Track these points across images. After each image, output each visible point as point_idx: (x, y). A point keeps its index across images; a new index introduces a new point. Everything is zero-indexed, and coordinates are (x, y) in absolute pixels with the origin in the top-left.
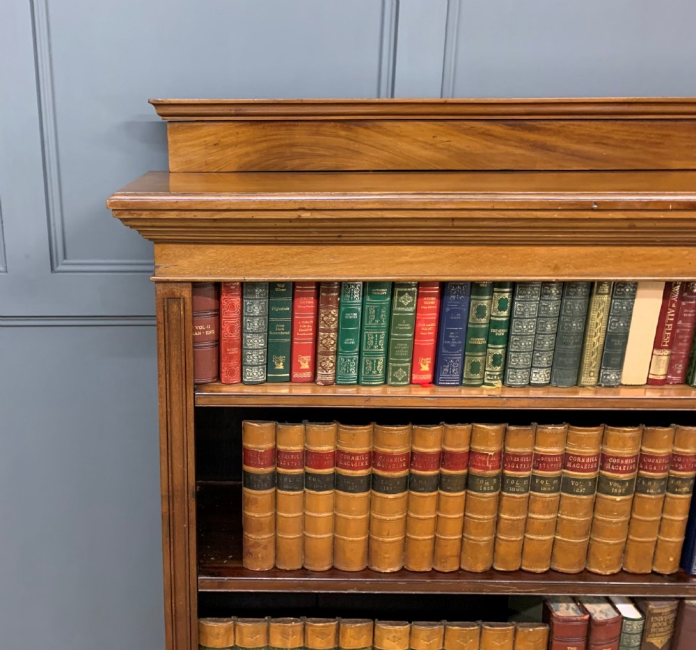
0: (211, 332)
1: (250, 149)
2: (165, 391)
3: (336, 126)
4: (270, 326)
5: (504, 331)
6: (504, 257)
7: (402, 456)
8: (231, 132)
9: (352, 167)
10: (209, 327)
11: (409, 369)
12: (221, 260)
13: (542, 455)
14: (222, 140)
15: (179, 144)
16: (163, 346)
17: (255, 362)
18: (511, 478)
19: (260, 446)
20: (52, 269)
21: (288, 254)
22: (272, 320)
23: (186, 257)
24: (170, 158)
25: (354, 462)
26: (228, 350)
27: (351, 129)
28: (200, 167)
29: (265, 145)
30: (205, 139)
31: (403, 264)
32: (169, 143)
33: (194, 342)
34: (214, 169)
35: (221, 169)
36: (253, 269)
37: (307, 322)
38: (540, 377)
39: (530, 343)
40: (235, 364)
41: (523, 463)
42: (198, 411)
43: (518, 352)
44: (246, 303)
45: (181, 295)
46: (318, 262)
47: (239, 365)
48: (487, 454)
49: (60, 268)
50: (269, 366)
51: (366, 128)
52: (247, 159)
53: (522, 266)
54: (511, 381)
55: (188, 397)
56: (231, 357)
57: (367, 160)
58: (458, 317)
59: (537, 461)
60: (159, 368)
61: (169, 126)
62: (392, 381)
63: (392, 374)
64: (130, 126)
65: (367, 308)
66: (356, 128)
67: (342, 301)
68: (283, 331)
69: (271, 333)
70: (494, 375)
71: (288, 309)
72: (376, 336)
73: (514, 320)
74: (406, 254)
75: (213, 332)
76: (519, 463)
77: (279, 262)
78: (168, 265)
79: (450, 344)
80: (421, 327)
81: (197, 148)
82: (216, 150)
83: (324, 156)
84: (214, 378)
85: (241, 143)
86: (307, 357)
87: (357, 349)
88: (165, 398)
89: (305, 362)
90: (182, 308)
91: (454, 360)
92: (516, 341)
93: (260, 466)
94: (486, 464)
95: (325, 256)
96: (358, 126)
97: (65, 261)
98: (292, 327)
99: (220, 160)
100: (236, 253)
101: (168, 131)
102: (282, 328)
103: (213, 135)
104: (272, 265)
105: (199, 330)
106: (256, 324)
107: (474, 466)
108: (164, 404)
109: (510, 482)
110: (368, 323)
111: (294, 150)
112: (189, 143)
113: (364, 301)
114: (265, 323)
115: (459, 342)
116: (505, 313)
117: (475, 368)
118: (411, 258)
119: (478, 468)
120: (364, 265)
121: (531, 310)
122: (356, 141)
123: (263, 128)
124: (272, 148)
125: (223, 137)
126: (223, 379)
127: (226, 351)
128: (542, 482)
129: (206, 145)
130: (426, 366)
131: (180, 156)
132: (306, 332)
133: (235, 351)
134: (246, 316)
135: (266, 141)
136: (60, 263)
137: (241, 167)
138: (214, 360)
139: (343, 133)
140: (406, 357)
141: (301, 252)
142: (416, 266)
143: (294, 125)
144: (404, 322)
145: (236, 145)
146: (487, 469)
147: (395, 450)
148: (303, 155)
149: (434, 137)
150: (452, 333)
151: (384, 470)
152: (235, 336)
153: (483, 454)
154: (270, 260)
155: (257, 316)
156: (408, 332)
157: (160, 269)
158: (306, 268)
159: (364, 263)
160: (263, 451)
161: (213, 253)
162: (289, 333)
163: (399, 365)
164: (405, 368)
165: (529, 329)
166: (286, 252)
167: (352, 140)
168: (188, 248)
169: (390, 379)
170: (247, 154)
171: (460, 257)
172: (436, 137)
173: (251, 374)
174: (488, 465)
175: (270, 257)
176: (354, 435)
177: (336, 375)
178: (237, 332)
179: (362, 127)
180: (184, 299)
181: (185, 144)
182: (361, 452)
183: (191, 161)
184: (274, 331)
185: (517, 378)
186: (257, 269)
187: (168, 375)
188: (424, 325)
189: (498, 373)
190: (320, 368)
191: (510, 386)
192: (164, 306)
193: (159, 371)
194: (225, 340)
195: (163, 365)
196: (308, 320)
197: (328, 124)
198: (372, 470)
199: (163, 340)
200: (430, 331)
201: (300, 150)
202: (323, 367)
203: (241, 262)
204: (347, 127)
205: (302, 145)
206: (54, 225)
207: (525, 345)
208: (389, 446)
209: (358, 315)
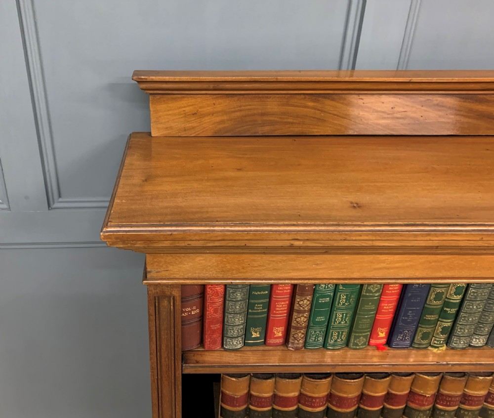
0: (196, 311)
1: (225, 117)
2: (156, 364)
3: (305, 98)
4: (250, 306)
5: (456, 309)
6: (474, 263)
7: (354, 398)
8: (208, 103)
9: (317, 132)
10: (194, 308)
11: (369, 336)
12: (210, 266)
13: (470, 396)
14: (200, 110)
15: (161, 113)
16: (154, 332)
17: (235, 334)
18: (441, 410)
19: (237, 394)
20: (49, 206)
21: (274, 261)
22: (252, 301)
23: (176, 264)
24: (152, 124)
25: (314, 403)
26: (212, 326)
27: (319, 100)
28: (179, 132)
29: (238, 114)
30: (184, 109)
31: (380, 269)
32: (152, 113)
33: (182, 322)
34: (191, 134)
35: (198, 134)
36: (240, 273)
37: (283, 303)
38: (479, 341)
39: (477, 318)
40: (217, 336)
41: (453, 401)
42: (185, 377)
43: (464, 325)
44: (229, 290)
45: (171, 293)
46: (300, 267)
47: (221, 336)
48: (426, 396)
49: (56, 205)
50: (246, 335)
51: (333, 100)
52: (221, 126)
53: (488, 270)
54: (455, 345)
55: (177, 368)
56: (214, 332)
57: (330, 127)
58: (418, 300)
59: (465, 399)
60: (150, 349)
61: (151, 97)
62: (353, 345)
63: (354, 341)
64: (113, 88)
65: (338, 295)
66: (324, 100)
67: (317, 289)
68: (261, 309)
69: (250, 311)
70: (440, 341)
71: (267, 292)
72: (344, 315)
73: (466, 302)
74: (384, 262)
75: (198, 311)
76: (450, 401)
77: (265, 268)
78: (159, 270)
79: (407, 319)
80: (384, 306)
81: (177, 117)
82: (194, 118)
83: (292, 123)
84: (198, 345)
85: (217, 112)
86: (281, 328)
87: (326, 324)
88: (156, 369)
89: (279, 332)
90: (172, 304)
91: (408, 331)
92: (465, 317)
93: (236, 406)
94: (423, 402)
95: (308, 263)
96: (325, 98)
97: (60, 200)
98: (269, 306)
99: (198, 126)
100: (224, 260)
101: (150, 102)
102: (260, 307)
103: (192, 105)
104: (257, 270)
105: (186, 312)
106: (238, 307)
107: (412, 402)
108: (156, 373)
109: (440, 413)
110: (338, 305)
111: (265, 118)
112: (170, 112)
113: (337, 288)
114: (245, 305)
115: (415, 318)
116: (460, 297)
117: (425, 336)
118: (387, 264)
119: (415, 403)
120: (345, 270)
121: (483, 294)
122: (322, 111)
123: (238, 100)
124: (245, 116)
125: (201, 108)
126: (206, 346)
127: (209, 327)
128: (466, 413)
129: (186, 115)
130: (382, 334)
131: (161, 123)
132: (282, 310)
133: (218, 326)
134: (228, 300)
135: (241, 111)
136: (56, 201)
137: (216, 133)
138: (198, 332)
139: (311, 104)
140: (367, 329)
141: (286, 260)
142: (391, 271)
143: (267, 97)
144: (370, 304)
145: (213, 114)
146: (424, 405)
147: (350, 395)
148: (272, 123)
149: (392, 108)
150: (410, 312)
151: (339, 407)
152: (219, 315)
153: (422, 395)
154: (255, 265)
155: (239, 301)
156: (372, 310)
157: (152, 274)
158: (290, 273)
159: (344, 268)
160: (239, 397)
161: (202, 260)
162: (266, 310)
163: (360, 334)
164: (365, 337)
165: (478, 309)
166: (271, 259)
167: (318, 110)
168: (178, 257)
169: (352, 344)
170: (222, 122)
171: (433, 264)
172: (394, 108)
173: (231, 343)
174: (424, 403)
175: (256, 264)
176: (317, 385)
177: (305, 342)
178: (220, 311)
179: (329, 99)
180: (174, 297)
181: (165, 113)
182: (321, 396)
183: (171, 128)
184: (253, 309)
185: (460, 343)
186: (244, 273)
187: (158, 354)
188: (386, 305)
189: (443, 340)
190: (292, 338)
191: (453, 348)
192: (155, 302)
193: (150, 351)
194: (208, 319)
195: (154, 346)
196: (284, 301)
197: (298, 96)
198: (328, 405)
199: (154, 328)
200: (390, 309)
201: (271, 119)
202: (295, 338)
203: (229, 267)
204: (315, 99)
205: (273, 114)
206: (49, 171)
207: (473, 320)
208: (345, 393)
209: (330, 299)
